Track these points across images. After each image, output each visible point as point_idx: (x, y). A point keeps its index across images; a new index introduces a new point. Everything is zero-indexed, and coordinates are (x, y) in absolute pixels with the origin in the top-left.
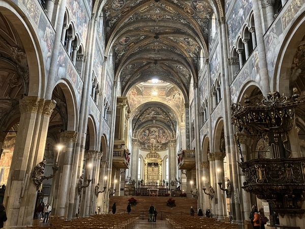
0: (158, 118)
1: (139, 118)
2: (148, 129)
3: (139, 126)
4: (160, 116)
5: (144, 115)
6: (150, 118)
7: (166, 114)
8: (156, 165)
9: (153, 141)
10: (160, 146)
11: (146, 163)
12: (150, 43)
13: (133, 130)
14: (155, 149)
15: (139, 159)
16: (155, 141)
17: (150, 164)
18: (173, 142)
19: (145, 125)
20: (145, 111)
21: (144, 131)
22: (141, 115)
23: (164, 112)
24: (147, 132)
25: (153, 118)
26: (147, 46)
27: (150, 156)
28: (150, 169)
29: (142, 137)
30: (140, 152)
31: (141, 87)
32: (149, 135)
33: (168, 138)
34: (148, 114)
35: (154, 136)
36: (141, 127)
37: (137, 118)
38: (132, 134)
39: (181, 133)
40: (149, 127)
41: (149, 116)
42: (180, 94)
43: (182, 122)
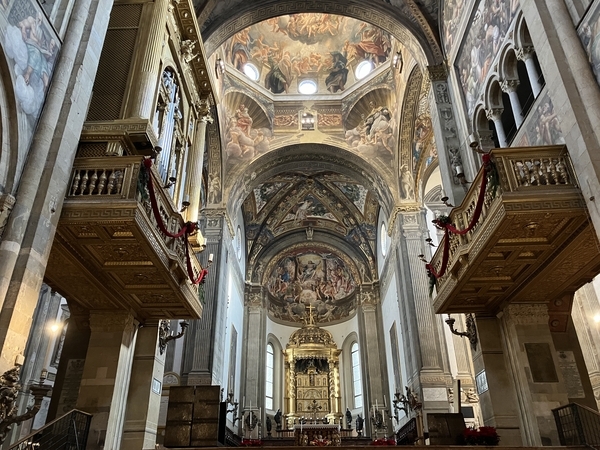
0: (322, 225)
1: (264, 223)
2: (293, 259)
3: (267, 248)
4: (326, 216)
5: (280, 214)
6: (297, 225)
7: (345, 208)
8: (322, 365)
9: (309, 295)
10: (331, 308)
11: (291, 359)
13: (248, 258)
14: (317, 320)
15: (269, 348)
16: (314, 295)
17: (301, 365)
18: (369, 290)
19: (282, 244)
20: (283, 199)
21: (282, 264)
22: (271, 214)
23: (337, 200)
24: (291, 267)
25: (307, 223)
27: (302, 337)
28: (304, 379)
29: (277, 283)
30: (271, 327)
31: (266, 104)
32: (296, 279)
33: (353, 283)
34: (292, 212)
35: (311, 281)
36: (273, 252)
37: (260, 222)
38: (247, 271)
39: (403, 231)
40: (297, 250)
41: (293, 217)
42: (388, 116)
43: (403, 196)
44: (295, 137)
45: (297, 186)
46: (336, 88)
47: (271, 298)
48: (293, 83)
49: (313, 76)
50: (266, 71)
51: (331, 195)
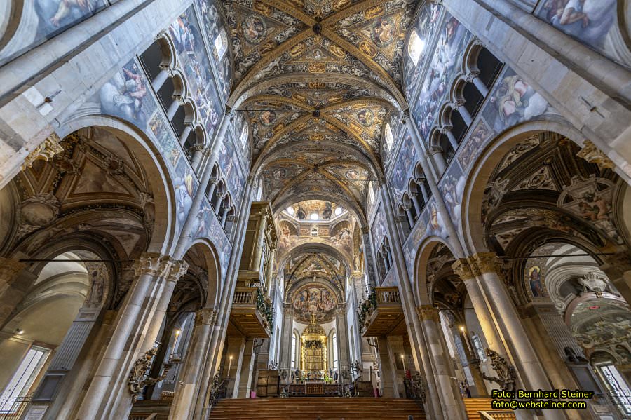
0: (320, 274)
1: (293, 273)
2: (306, 291)
3: (294, 285)
4: (322, 270)
5: (300, 269)
6: (308, 274)
7: (331, 267)
8: (318, 344)
9: (313, 308)
10: (324, 315)
11: (304, 342)
12: (306, 129)
13: (285, 290)
14: (317, 321)
15: (294, 336)
16: (315, 308)
17: (309, 344)
18: (341, 307)
19: (301, 284)
20: (302, 263)
21: (300, 293)
22: (296, 269)
23: (327, 263)
24: (305, 294)
25: (313, 273)
26: (303, 133)
27: (311, 330)
28: (310, 351)
29: (298, 302)
30: (295, 325)
31: (297, 225)
32: (307, 300)
33: (334, 303)
34: (306, 268)
35: (315, 301)
36: (297, 287)
37: (291, 273)
38: (284, 297)
39: (355, 286)
40: (308, 286)
41: (307, 270)
42: (349, 232)
43: (355, 269)
44: (308, 239)
45: (309, 257)
46: (327, 218)
47: (296, 310)
48: (308, 215)
49: (317, 212)
50: (297, 210)
51: (324, 261)
